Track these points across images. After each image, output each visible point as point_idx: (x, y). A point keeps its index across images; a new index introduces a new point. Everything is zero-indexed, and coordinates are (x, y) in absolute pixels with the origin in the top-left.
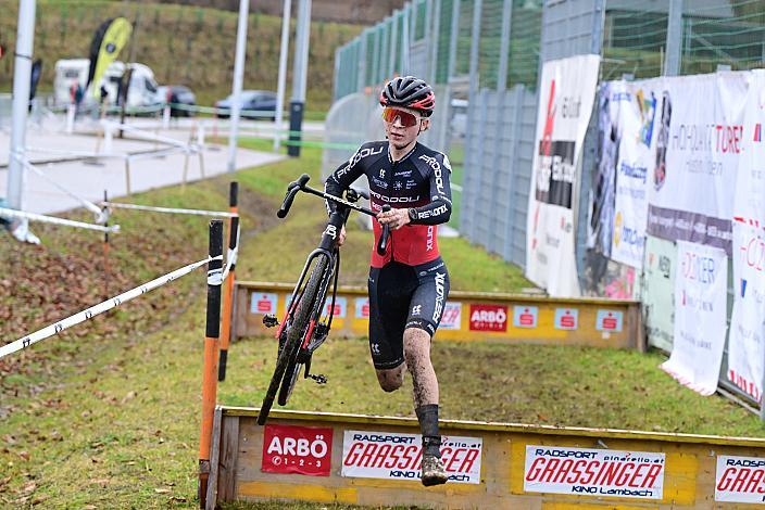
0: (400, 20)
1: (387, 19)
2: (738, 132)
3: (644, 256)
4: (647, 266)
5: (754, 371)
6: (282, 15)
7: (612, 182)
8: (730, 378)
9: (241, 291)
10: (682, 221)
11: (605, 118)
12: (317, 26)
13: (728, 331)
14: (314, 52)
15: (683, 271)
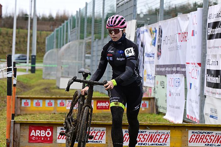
0: (67, 24)
1: (63, 24)
2: (186, 34)
3: (155, 83)
4: (156, 86)
5: (196, 113)
6: (27, 29)
7: (142, 60)
8: (187, 118)
9: (18, 99)
10: (168, 68)
11: (139, 40)
12: (39, 32)
13: (186, 102)
14: (38, 41)
15: (169, 84)
